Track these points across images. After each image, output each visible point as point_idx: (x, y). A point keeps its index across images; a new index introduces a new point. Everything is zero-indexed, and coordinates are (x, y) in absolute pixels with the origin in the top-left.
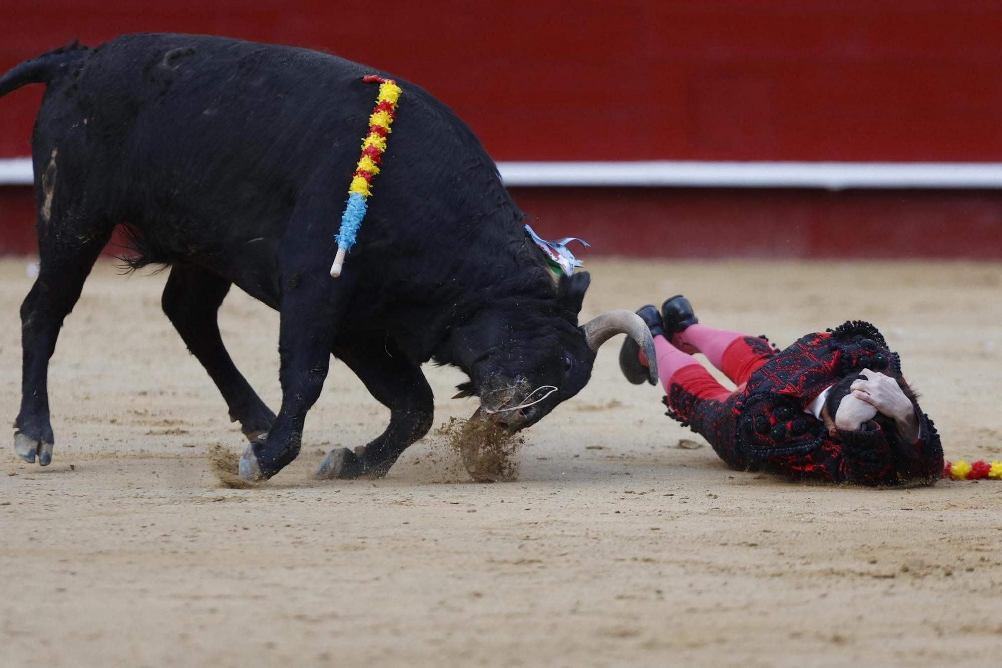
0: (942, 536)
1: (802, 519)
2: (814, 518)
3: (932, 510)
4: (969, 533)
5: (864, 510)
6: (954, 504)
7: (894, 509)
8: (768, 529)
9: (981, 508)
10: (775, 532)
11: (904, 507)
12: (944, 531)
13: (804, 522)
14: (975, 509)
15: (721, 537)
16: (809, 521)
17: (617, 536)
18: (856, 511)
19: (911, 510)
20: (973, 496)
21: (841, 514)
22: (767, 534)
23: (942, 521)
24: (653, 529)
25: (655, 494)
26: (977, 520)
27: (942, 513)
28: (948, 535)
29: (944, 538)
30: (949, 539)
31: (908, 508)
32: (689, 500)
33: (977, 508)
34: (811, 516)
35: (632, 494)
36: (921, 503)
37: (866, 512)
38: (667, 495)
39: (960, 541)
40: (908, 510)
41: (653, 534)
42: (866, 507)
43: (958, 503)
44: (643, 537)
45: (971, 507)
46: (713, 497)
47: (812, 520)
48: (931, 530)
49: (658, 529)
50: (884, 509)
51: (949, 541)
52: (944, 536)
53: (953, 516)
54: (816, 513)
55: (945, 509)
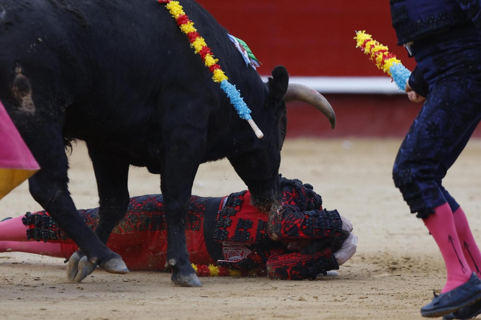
0: (226, 313)
1: (138, 303)
2: (145, 302)
3: (221, 297)
4: (244, 312)
5: (177, 297)
6: (234, 293)
7: (196, 297)
8: (115, 309)
9: (251, 296)
10: (119, 311)
11: (202, 295)
12: (227, 310)
13: (139, 305)
14: (248, 296)
15: (85, 314)
16: (142, 304)
17: (18, 314)
18: (171, 298)
19: (207, 297)
20: (247, 288)
21: (162, 300)
22: (115, 313)
23: (226, 304)
24: (42, 309)
25: (44, 287)
26: (249, 304)
27: (226, 299)
28: (230, 313)
29: (228, 315)
30: (230, 316)
31: (205, 296)
32: (65, 291)
33: (249, 296)
34: (143, 301)
35: (29, 287)
36: (213, 293)
37: (178, 298)
38: (51, 288)
39: (238, 317)
40: (205, 297)
41: (42, 313)
42: (178, 296)
43: (237, 293)
44: (35, 315)
45: (245, 295)
46: (80, 289)
47: (143, 303)
48: (220, 310)
49: (45, 309)
50: (190, 296)
51: (231, 317)
52: (228, 314)
53: (234, 301)
54: (146, 299)
55: (229, 296)
